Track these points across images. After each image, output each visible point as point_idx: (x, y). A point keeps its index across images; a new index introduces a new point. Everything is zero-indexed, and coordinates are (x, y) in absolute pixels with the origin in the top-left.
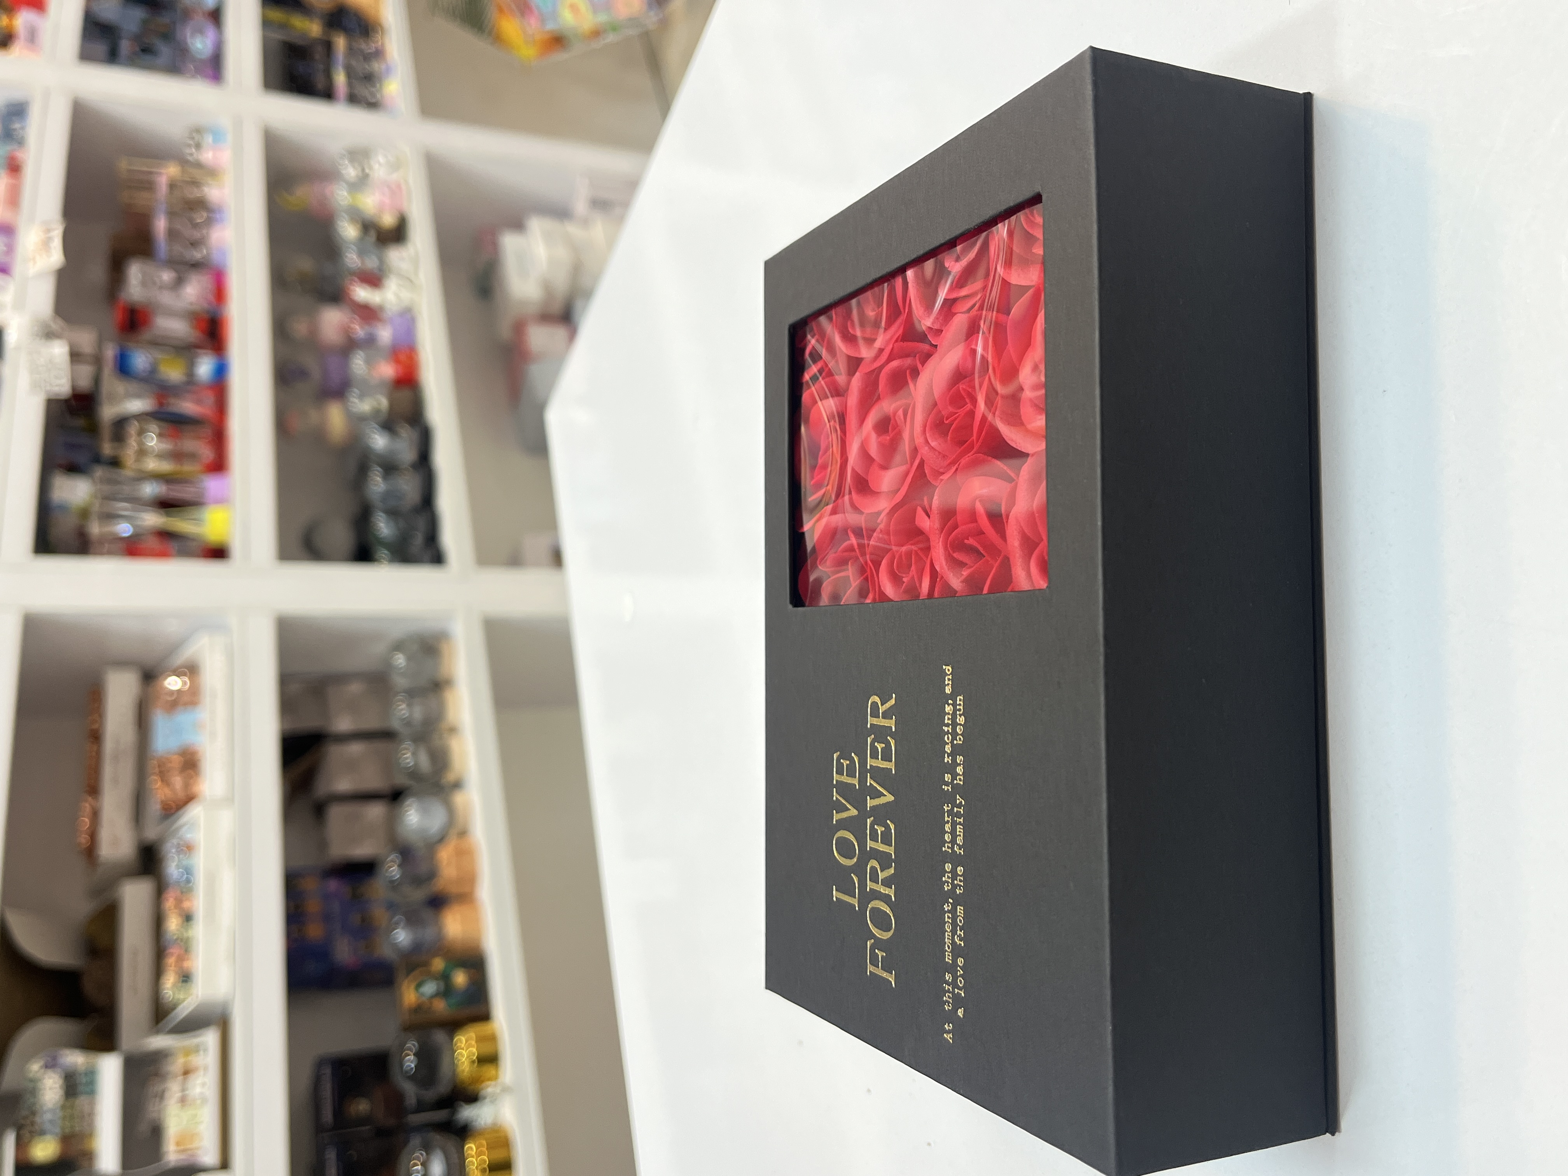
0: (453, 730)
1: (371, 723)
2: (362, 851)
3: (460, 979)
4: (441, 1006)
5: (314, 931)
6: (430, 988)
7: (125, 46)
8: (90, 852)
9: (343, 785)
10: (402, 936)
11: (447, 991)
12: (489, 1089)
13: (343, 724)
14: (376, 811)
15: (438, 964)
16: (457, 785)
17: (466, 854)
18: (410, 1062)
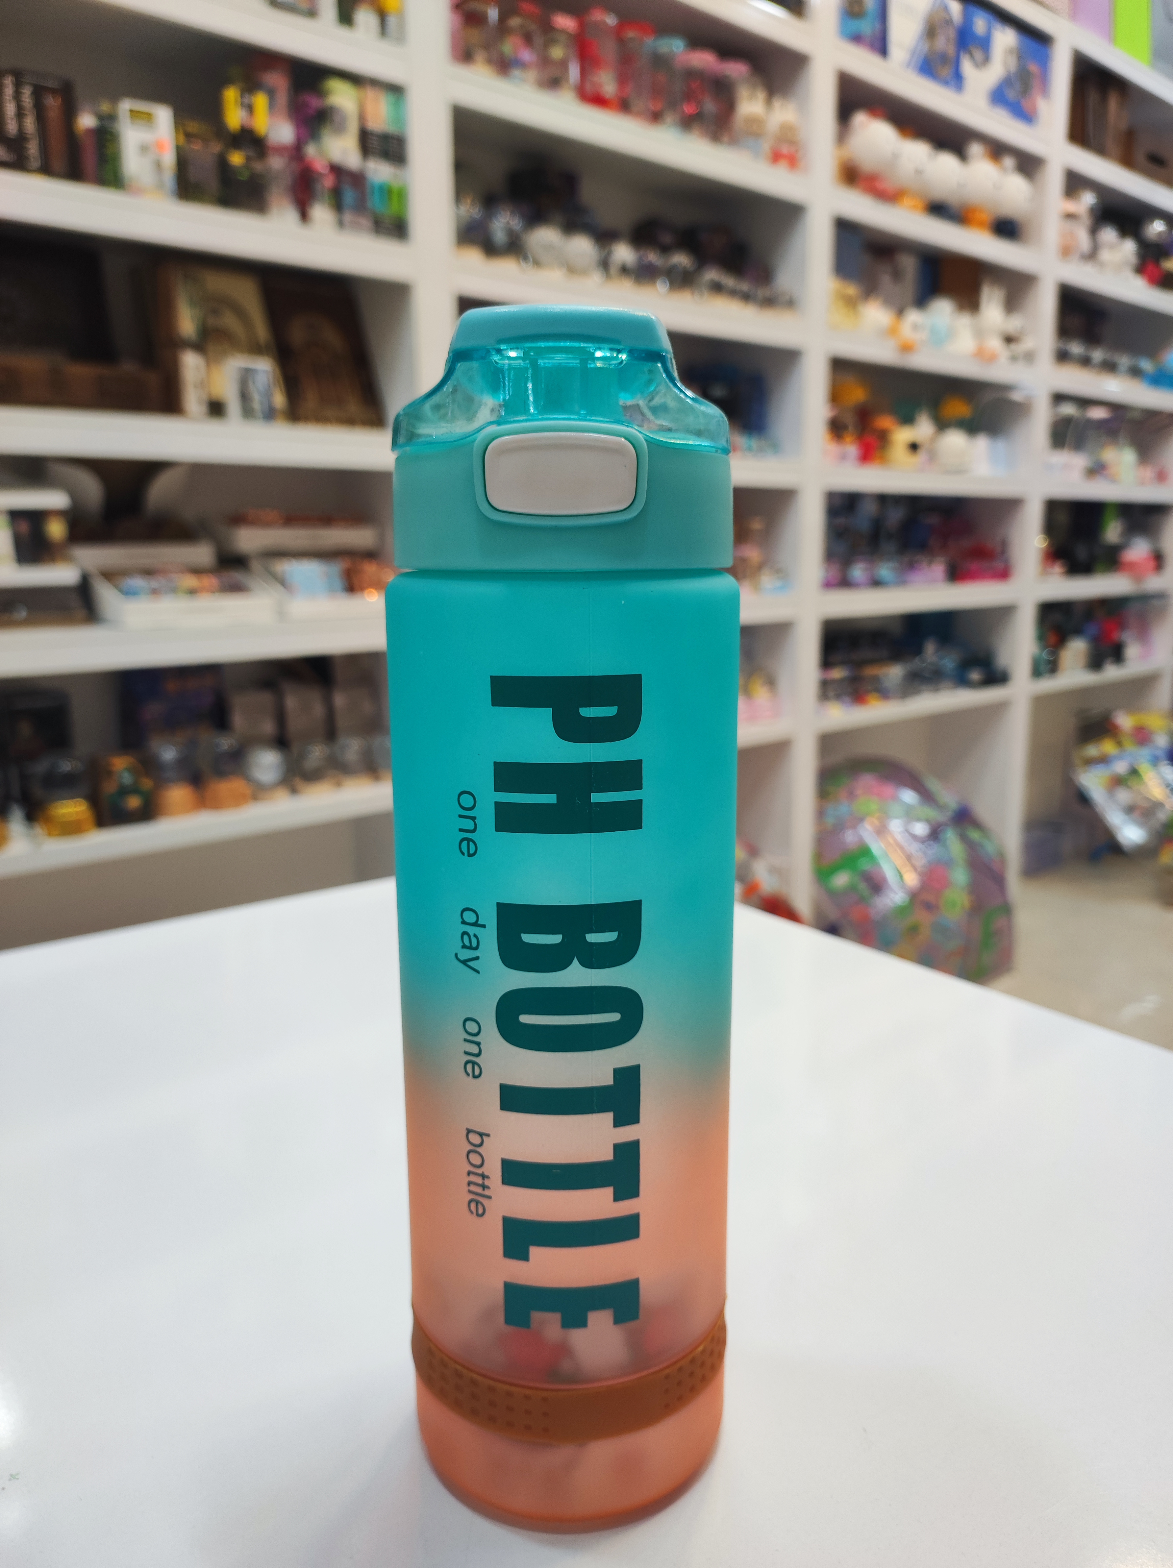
0: (339, 784)
1: (342, 722)
2: (238, 720)
3: (134, 802)
4: (109, 788)
5: (171, 686)
6: (127, 779)
7: (841, 521)
8: (238, 520)
9: (291, 702)
10: (168, 754)
11: (124, 791)
12: (39, 830)
13: (340, 700)
14: (268, 727)
15: (147, 784)
16: (294, 791)
17: (238, 800)
18: (66, 766)
